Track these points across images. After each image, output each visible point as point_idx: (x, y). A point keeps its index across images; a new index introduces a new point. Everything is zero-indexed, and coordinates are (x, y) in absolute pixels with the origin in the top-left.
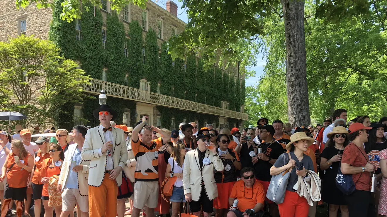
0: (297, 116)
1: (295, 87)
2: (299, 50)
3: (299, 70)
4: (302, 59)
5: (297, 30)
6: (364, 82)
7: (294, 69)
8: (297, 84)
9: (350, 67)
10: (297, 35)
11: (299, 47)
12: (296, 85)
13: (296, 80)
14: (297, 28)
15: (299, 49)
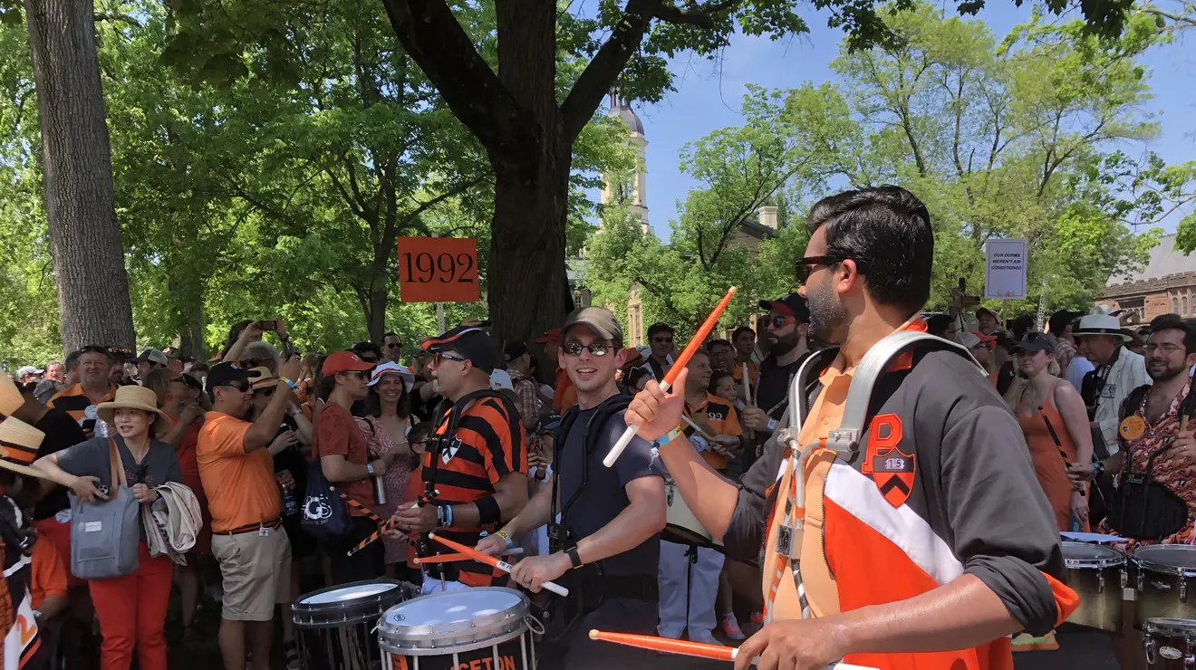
0: (92, 331)
1: (81, 240)
2: (87, 123)
3: (90, 188)
4: (98, 154)
5: (74, 60)
6: (282, 239)
7: (71, 182)
8: (85, 231)
9: (241, 194)
10: (76, 77)
11: (85, 113)
12: (82, 232)
13: (80, 219)
14: (73, 52)
15: (87, 119)
